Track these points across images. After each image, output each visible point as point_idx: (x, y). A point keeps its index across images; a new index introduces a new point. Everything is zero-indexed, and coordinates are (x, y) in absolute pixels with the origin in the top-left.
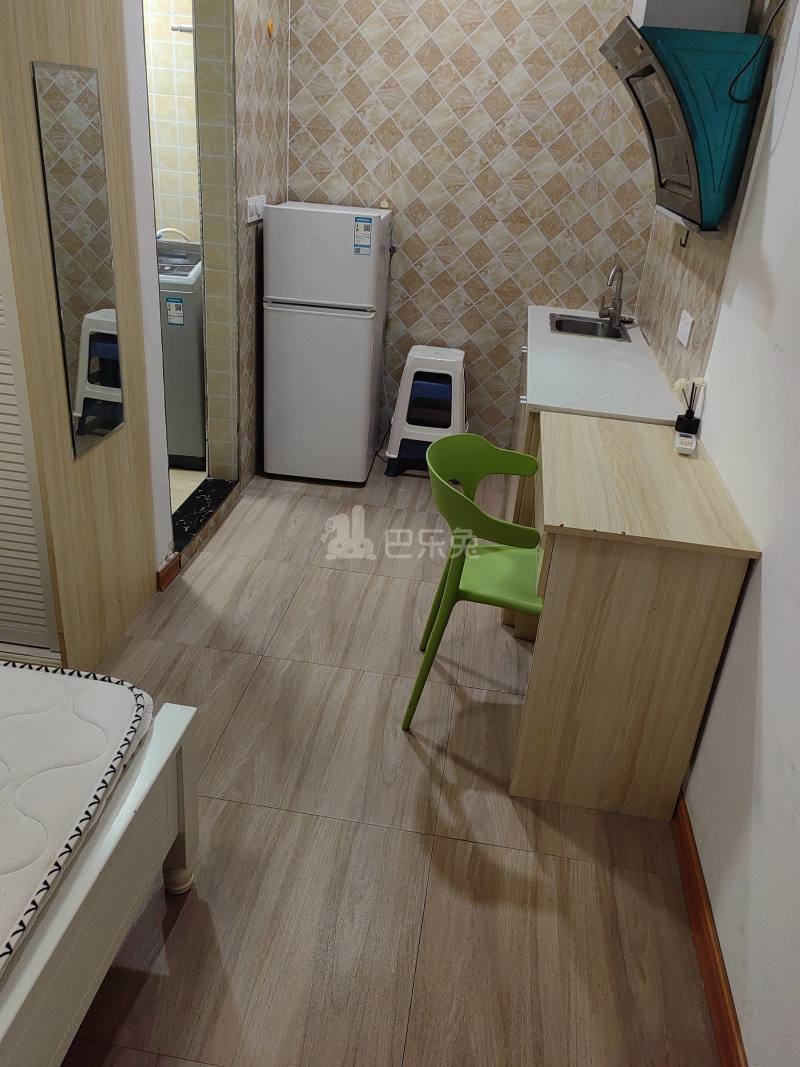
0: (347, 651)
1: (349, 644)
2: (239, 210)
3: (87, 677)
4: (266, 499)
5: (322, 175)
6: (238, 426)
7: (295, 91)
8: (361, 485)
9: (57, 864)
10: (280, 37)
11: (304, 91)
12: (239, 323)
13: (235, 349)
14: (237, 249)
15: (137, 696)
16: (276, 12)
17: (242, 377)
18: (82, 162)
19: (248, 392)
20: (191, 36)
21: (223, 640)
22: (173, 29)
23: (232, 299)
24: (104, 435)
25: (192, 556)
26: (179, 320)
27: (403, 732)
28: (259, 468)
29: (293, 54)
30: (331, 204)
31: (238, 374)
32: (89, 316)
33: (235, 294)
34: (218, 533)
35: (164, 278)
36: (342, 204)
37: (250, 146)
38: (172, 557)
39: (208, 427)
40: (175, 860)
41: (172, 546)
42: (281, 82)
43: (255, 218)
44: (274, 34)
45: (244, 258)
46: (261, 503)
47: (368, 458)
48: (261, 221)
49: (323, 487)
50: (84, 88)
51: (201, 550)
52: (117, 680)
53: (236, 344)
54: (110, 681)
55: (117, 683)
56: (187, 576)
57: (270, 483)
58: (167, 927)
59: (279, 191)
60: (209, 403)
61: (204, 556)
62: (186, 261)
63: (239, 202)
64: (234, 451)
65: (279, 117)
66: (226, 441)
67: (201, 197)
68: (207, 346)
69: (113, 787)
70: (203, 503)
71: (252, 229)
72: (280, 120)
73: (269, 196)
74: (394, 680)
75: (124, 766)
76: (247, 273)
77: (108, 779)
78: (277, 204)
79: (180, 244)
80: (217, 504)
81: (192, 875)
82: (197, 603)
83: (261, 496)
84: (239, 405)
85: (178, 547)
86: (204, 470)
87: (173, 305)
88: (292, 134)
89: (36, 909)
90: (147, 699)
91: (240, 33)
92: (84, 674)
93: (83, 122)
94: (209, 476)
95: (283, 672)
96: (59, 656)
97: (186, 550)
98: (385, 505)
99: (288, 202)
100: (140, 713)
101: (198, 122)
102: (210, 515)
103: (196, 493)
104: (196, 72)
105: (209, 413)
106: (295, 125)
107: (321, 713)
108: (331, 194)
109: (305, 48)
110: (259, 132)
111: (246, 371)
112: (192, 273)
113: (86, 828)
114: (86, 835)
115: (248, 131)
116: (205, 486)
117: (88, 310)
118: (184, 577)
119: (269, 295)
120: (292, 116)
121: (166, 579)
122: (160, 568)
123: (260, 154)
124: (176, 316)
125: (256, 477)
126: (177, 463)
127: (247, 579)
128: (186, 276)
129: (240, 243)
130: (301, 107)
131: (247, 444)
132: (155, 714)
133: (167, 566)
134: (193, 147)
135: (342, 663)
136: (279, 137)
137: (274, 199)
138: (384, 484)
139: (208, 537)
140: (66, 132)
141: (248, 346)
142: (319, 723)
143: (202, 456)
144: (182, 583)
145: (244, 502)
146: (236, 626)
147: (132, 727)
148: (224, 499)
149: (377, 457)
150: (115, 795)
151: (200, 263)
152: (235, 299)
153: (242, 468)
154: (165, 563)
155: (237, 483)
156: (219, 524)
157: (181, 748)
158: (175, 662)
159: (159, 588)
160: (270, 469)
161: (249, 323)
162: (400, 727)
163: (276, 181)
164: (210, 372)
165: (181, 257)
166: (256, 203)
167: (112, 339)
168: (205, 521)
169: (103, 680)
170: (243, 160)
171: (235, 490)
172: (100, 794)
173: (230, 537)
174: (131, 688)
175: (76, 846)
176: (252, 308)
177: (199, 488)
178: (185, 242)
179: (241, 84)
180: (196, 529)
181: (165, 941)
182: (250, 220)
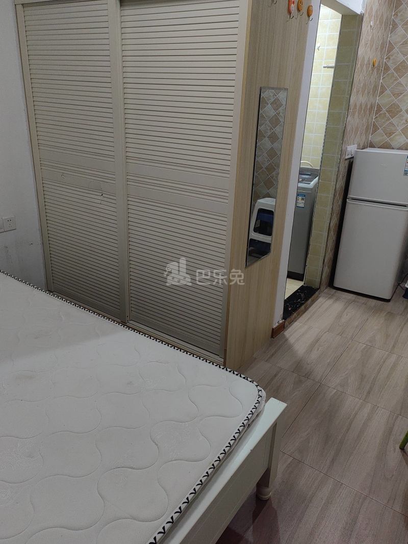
0: (369, 393)
1: (371, 388)
2: (342, 152)
3: (237, 375)
4: (333, 300)
5: (390, 134)
6: (324, 260)
7: (382, 92)
8: (388, 301)
9: (213, 465)
10: (379, 66)
11: (388, 92)
12: (332, 209)
13: (329, 222)
14: (338, 172)
15: (259, 391)
16: (379, 53)
17: (330, 235)
18: (269, 131)
19: (331, 244)
20: (333, 70)
21: (301, 370)
22: (324, 67)
23: (331, 196)
24: (260, 258)
25: (291, 323)
26: (302, 205)
27: (400, 450)
28: (331, 283)
29: (384, 74)
30: (393, 149)
31: (328, 234)
32: (260, 201)
33: (333, 193)
34: (306, 313)
35: (301, 185)
36: (399, 149)
37: (353, 121)
38: (281, 322)
39: (308, 259)
40: (264, 481)
41: (282, 316)
42: (376, 87)
43: (350, 156)
44: (376, 65)
45: (341, 176)
46: (330, 302)
47: (394, 286)
48: (353, 158)
49: (365, 298)
50: (275, 97)
51: (295, 321)
52: (251, 380)
53: (329, 219)
54: (247, 380)
55: (251, 381)
56: (287, 333)
57: (335, 292)
58: (255, 515)
59: (364, 143)
60: (311, 247)
61: (296, 325)
62: (310, 177)
63: (344, 148)
64: (319, 273)
65: (371, 105)
66: (316, 268)
67: (323, 146)
68: (314, 219)
69: (242, 434)
70: (300, 297)
71: (347, 162)
72: (372, 107)
73: (359, 145)
74: (397, 417)
75: (248, 425)
76: (341, 183)
77: (241, 429)
78: (362, 149)
79: (308, 168)
80: (307, 299)
81: (271, 492)
82: (290, 347)
83: (330, 298)
84: (326, 250)
85: (284, 318)
86: (302, 280)
87: (300, 198)
88: (376, 114)
89: (202, 484)
90: (263, 393)
91: (358, 66)
92: (236, 373)
93: (272, 113)
94: (304, 284)
95: (331, 395)
96: (223, 360)
97: (288, 320)
98: (402, 314)
99: (368, 148)
100: (259, 399)
101: (329, 110)
102: (303, 304)
103: (297, 291)
104: (333, 86)
105: (310, 252)
106: (379, 109)
107: (350, 424)
108: (393, 144)
109: (392, 70)
110: (359, 114)
111: (332, 233)
112: (312, 183)
113: (228, 451)
114: (227, 454)
115: (353, 115)
116: (302, 288)
117: (259, 198)
118: (285, 333)
119: (350, 195)
120: (378, 105)
121: (276, 332)
122: (274, 327)
123: (358, 124)
124: (301, 204)
125: (328, 288)
126: (291, 275)
127: (317, 340)
128: (309, 184)
129: (340, 168)
130: (384, 101)
131: (327, 270)
132: (266, 401)
133: (278, 326)
134: (324, 123)
135: (365, 399)
136: (369, 115)
137: (361, 147)
138: (401, 302)
139: (300, 315)
140: (264, 118)
141: (335, 220)
142: (348, 430)
143: (302, 273)
144: (284, 336)
145: (320, 300)
146: (308, 364)
147: (255, 406)
148: (311, 297)
149: (399, 287)
150: (242, 438)
151: (317, 178)
152: (333, 196)
153: (322, 282)
154: (277, 324)
155: (318, 289)
156: (306, 309)
157: (276, 424)
158: (275, 376)
159: (272, 337)
160: (336, 285)
161: (337, 209)
162: (398, 447)
163: (364, 137)
164: (314, 231)
165: (308, 175)
166: (351, 149)
167: (271, 213)
168: (300, 307)
169: (244, 378)
170: (349, 128)
171: (317, 293)
172: (236, 435)
173: (311, 317)
174: (257, 386)
175: (223, 458)
176: (340, 202)
177: (299, 289)
178: (311, 167)
179: (355, 90)
180: (295, 310)
181: (253, 522)
182: (347, 157)
